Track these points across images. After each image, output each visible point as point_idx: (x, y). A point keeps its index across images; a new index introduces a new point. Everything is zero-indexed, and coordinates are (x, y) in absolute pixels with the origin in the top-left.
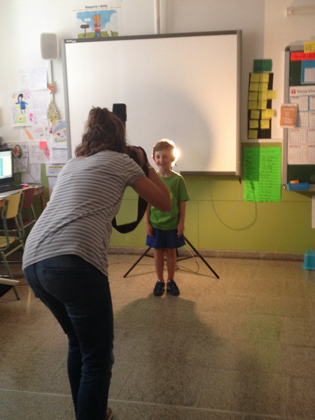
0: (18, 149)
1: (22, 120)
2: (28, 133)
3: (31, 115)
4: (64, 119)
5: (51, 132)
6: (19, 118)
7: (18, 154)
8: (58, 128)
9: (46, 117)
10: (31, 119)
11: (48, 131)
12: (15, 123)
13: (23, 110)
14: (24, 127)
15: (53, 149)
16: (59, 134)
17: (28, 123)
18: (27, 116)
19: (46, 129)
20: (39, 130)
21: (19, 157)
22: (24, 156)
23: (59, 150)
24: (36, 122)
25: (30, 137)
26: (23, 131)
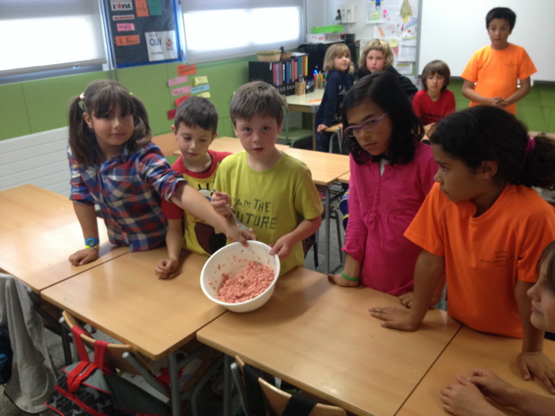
1: (375, 17)
2: (380, 29)
3: (385, 12)
4: (415, 16)
5: (402, 29)
6: (373, 14)
8: (410, 25)
9: (398, 13)
10: (384, 16)
11: (401, 27)
12: (369, 20)
13: (378, 7)
14: (377, 24)
15: (403, 46)
16: (409, 31)
17: (381, 20)
18: (381, 12)
19: (398, 26)
20: (391, 28)
23: (408, 48)
24: (389, 19)
25: (382, 34)
26: (376, 28)
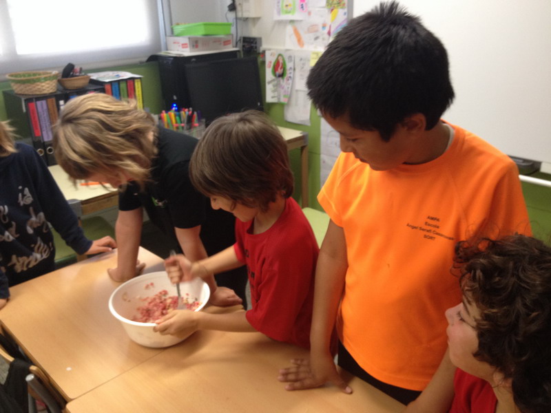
0: (281, 61)
1: (289, 8)
2: (296, 32)
5: (329, 33)
6: (284, 4)
7: (280, 71)
9: (324, 2)
10: (302, 7)
11: (326, 31)
12: (279, 13)
14: (292, 22)
17: (296, 16)
18: (297, 1)
19: (324, 26)
20: (312, 29)
21: (282, 75)
22: (288, 73)
24: (309, 13)
25: (300, 41)
26: (289, 29)
